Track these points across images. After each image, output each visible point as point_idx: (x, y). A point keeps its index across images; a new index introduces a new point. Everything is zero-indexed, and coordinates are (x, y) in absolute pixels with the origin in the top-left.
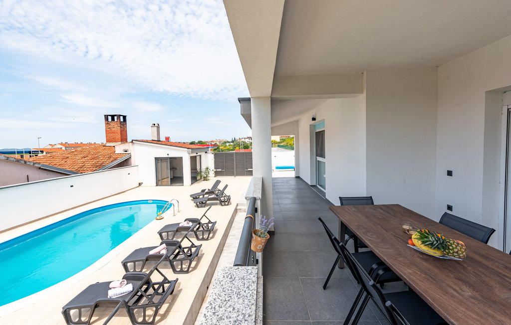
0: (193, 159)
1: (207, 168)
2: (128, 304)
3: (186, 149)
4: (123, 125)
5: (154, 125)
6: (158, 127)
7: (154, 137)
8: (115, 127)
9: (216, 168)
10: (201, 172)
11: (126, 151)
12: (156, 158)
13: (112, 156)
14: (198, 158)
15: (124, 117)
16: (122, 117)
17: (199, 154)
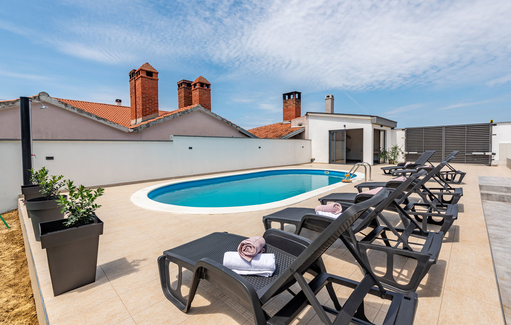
0: (377, 133)
1: (396, 148)
2: (264, 308)
3: (370, 118)
4: (298, 102)
5: (328, 96)
6: (333, 99)
7: (328, 110)
8: (292, 104)
9: (407, 150)
10: (385, 152)
11: (301, 125)
12: (330, 131)
13: (289, 130)
14: (382, 133)
15: (299, 94)
16: (297, 95)
17: (383, 128)
